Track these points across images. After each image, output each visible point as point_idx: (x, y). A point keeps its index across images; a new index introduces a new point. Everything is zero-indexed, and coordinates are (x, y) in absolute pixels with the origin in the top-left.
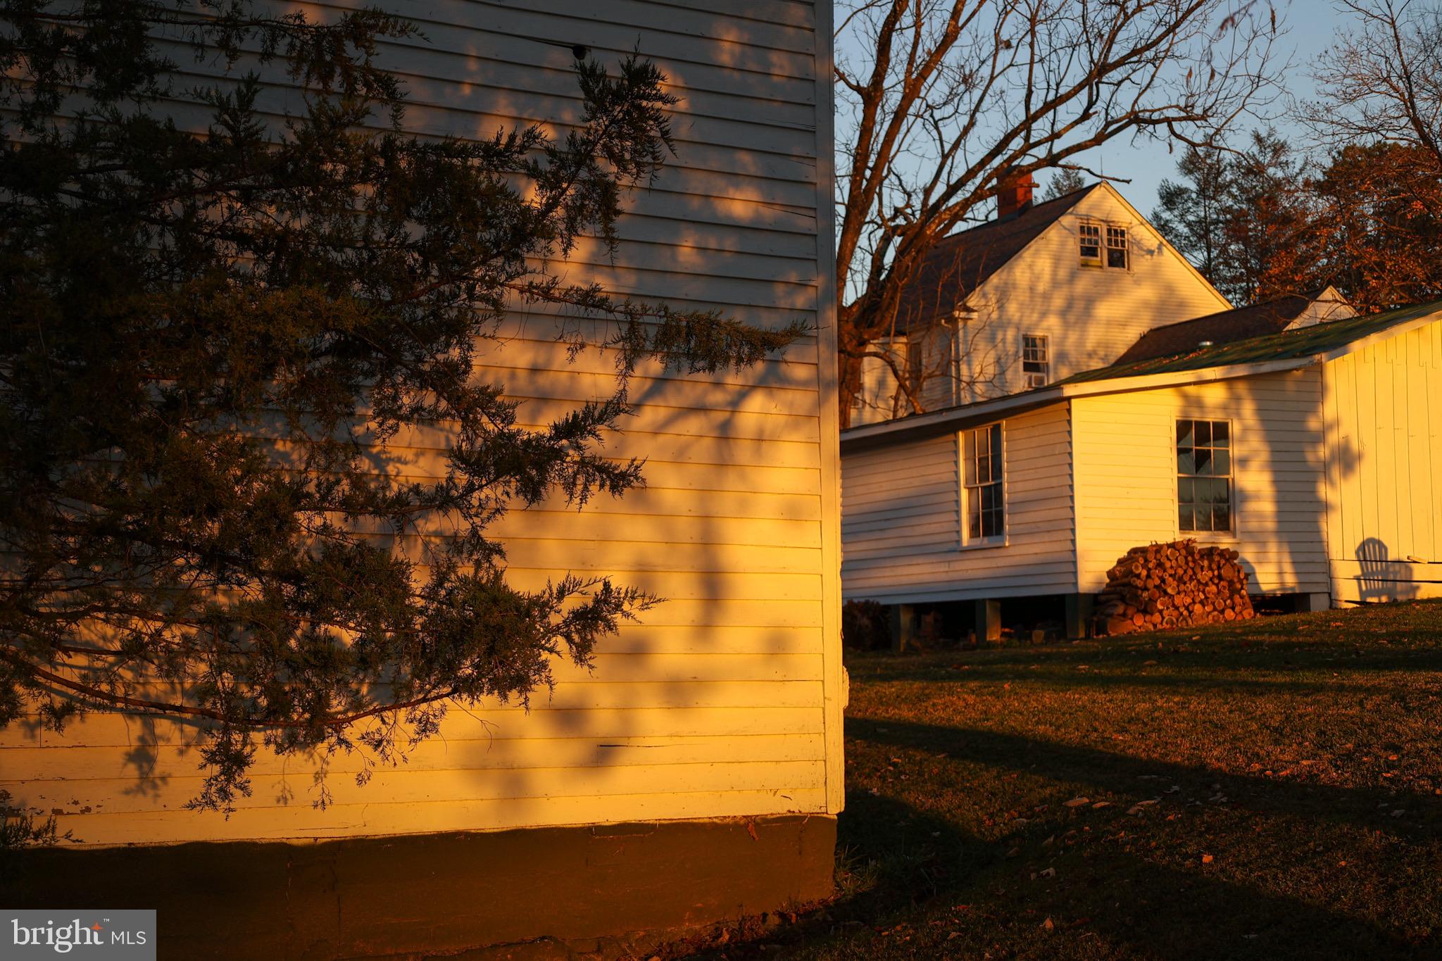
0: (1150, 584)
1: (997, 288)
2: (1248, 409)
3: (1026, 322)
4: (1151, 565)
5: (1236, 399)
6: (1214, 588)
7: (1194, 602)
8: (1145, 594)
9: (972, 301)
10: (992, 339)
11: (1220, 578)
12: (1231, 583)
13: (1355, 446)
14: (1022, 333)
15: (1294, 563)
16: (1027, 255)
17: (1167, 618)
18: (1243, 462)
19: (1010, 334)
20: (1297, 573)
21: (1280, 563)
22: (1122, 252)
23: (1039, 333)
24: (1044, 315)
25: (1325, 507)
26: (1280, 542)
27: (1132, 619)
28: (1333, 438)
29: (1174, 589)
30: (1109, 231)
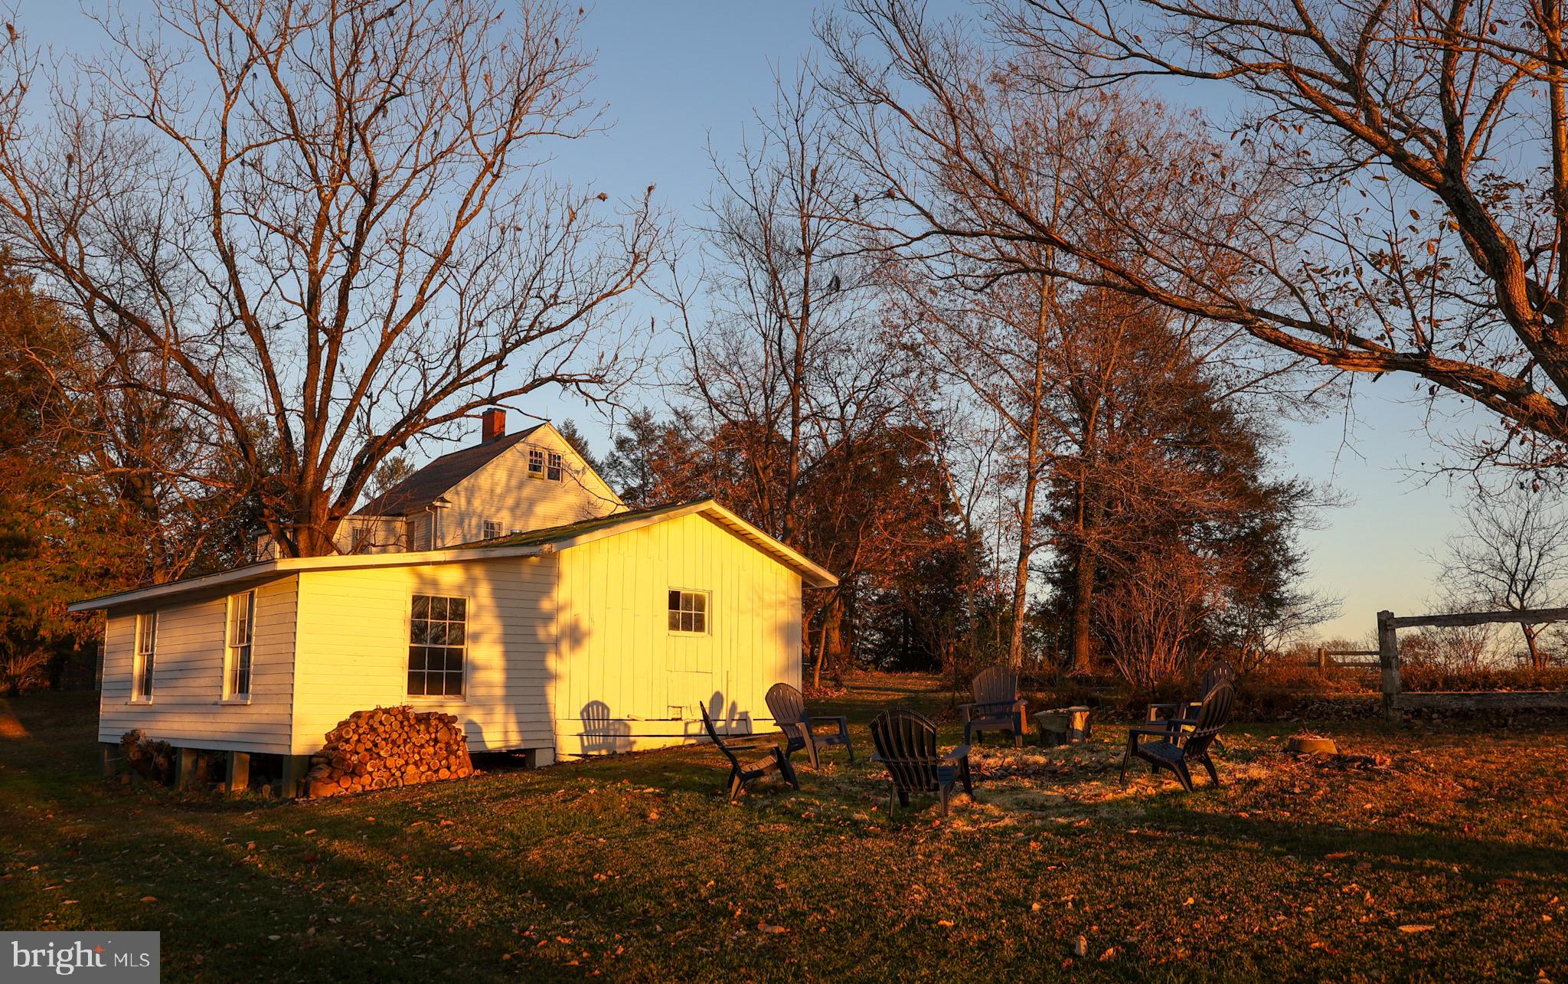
0: (361, 748)
1: (466, 489)
2: (484, 590)
3: (486, 513)
4: (361, 731)
5: (473, 581)
6: (431, 750)
7: (407, 763)
8: (355, 758)
9: (447, 496)
10: (460, 523)
11: (436, 741)
12: (448, 744)
13: (585, 624)
14: (483, 520)
15: (519, 723)
16: (490, 467)
17: (376, 779)
18: (476, 637)
19: (474, 522)
20: (521, 732)
21: (505, 724)
22: (558, 471)
23: (495, 520)
24: (499, 510)
25: (551, 677)
26: (507, 705)
27: (338, 782)
28: (565, 618)
29: (387, 751)
30: (550, 455)
